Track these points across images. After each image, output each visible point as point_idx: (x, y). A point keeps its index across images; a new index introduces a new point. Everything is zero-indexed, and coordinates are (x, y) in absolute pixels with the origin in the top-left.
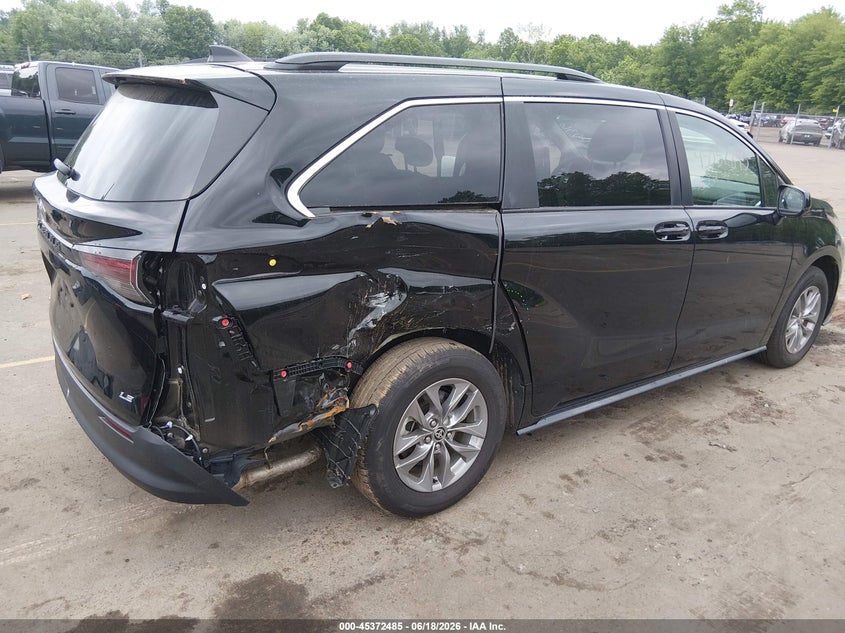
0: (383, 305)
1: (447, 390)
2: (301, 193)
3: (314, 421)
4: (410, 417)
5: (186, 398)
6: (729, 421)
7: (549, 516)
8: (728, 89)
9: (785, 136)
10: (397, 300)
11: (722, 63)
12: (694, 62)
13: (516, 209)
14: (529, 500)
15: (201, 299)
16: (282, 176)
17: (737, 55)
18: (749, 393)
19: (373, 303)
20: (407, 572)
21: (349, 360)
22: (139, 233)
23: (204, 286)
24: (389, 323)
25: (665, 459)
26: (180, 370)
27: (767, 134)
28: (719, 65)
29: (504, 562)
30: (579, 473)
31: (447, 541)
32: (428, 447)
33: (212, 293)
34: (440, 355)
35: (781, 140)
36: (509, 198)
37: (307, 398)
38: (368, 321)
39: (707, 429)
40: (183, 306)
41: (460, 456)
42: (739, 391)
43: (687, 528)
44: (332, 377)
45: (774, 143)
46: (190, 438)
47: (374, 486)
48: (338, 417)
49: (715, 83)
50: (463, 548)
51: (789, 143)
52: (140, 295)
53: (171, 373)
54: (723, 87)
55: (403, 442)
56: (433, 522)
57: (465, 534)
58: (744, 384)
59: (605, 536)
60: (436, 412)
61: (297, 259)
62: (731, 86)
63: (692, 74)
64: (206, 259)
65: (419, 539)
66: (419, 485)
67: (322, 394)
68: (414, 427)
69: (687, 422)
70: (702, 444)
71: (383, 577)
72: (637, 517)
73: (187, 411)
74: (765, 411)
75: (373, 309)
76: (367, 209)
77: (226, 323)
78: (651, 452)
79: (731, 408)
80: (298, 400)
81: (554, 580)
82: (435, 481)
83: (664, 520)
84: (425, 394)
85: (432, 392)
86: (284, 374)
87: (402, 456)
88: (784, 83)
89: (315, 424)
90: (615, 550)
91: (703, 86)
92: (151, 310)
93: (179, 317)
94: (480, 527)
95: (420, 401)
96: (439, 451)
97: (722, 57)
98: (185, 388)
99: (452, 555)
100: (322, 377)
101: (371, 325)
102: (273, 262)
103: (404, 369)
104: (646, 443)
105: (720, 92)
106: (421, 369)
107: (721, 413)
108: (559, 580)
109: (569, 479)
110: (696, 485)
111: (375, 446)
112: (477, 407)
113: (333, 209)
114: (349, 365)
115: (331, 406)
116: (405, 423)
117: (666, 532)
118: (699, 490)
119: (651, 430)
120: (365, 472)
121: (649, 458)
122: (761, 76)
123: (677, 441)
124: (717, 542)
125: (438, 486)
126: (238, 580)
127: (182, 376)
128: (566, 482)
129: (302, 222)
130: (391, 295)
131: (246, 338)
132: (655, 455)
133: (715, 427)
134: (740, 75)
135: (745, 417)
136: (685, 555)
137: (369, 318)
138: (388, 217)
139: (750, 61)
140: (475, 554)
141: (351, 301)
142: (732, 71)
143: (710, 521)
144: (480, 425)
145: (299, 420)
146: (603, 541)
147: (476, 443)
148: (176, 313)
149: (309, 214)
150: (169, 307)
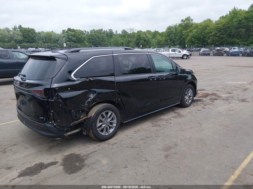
0: (92, 96)
1: (107, 113)
2: (74, 75)
3: (80, 120)
4: (100, 119)
5: (53, 117)
6: (172, 118)
7: (131, 138)
8: (186, 42)
9: (201, 54)
10: (95, 95)
11: (183, 35)
12: (176, 35)
13: (118, 76)
14: (127, 136)
15: (56, 97)
16: (70, 72)
17: (187, 33)
18: (177, 113)
19: (90, 96)
20: (101, 150)
21: (86, 108)
22: (42, 85)
23: (56, 94)
24: (93, 100)
25: (156, 126)
26: (52, 111)
27: (197, 53)
28: (182, 36)
29: (121, 146)
30: (138, 130)
31: (110, 144)
32: (104, 125)
33: (58, 95)
34: (105, 106)
35: (200, 55)
36: (116, 73)
37: (78, 116)
38: (89, 100)
39: (166, 120)
40: (52, 98)
41: (111, 128)
42: (175, 113)
43: (159, 137)
44: (82, 112)
45: (198, 56)
46: (55, 125)
47: (93, 134)
48: (84, 120)
49: (182, 40)
50: (113, 145)
51: (202, 55)
52: (44, 97)
53: (50, 112)
54: (184, 41)
55: (99, 124)
56: (106, 142)
57: (113, 143)
58: (176, 111)
59: (142, 140)
60: (105, 118)
61: (74, 88)
62: (186, 41)
63: (176, 38)
64: (57, 89)
65: (104, 145)
66: (103, 134)
67: (81, 115)
68: (101, 121)
69: (162, 119)
70: (165, 123)
71: (96, 151)
72: (149, 136)
73: (54, 120)
74: (180, 116)
75: (90, 97)
76: (87, 78)
77: (61, 101)
78: (154, 125)
79: (172, 116)
80: (76, 116)
81: (131, 147)
82: (106, 133)
83: (154, 136)
84: (102, 114)
85: (104, 113)
86: (73, 111)
87: (98, 127)
88: (200, 39)
89: (80, 121)
90: (144, 142)
91: (179, 41)
92: (46, 100)
93: (52, 100)
94: (117, 141)
95: (101, 115)
96: (107, 127)
97: (183, 33)
98: (53, 115)
99: (110, 146)
100: (81, 111)
101: (90, 101)
102: (69, 89)
103: (97, 109)
104: (153, 124)
105: (184, 43)
106: (101, 109)
107: (170, 117)
108: (132, 147)
109: (136, 132)
110: (162, 130)
111: (93, 125)
112: (114, 117)
113: (80, 78)
114: (86, 109)
115: (83, 118)
116: (99, 121)
117: (154, 138)
118: (162, 131)
119: (154, 121)
120: (91, 131)
121: (153, 126)
122: (194, 38)
123: (160, 123)
124: (164, 138)
125: (107, 134)
126: (66, 155)
127: (53, 112)
128: (135, 132)
129: (74, 81)
130: (93, 94)
131: (65, 104)
132: (155, 126)
133: (168, 120)
134: (188, 38)
135: (175, 117)
136: (157, 141)
137: (89, 99)
138: (91, 79)
139: (191, 34)
140: (115, 145)
141: (85, 96)
142: (186, 37)
143: (163, 135)
144: (115, 121)
145: (76, 120)
146: (141, 141)
147: (115, 125)
148: (51, 100)
149: (76, 79)
150: (50, 99)
